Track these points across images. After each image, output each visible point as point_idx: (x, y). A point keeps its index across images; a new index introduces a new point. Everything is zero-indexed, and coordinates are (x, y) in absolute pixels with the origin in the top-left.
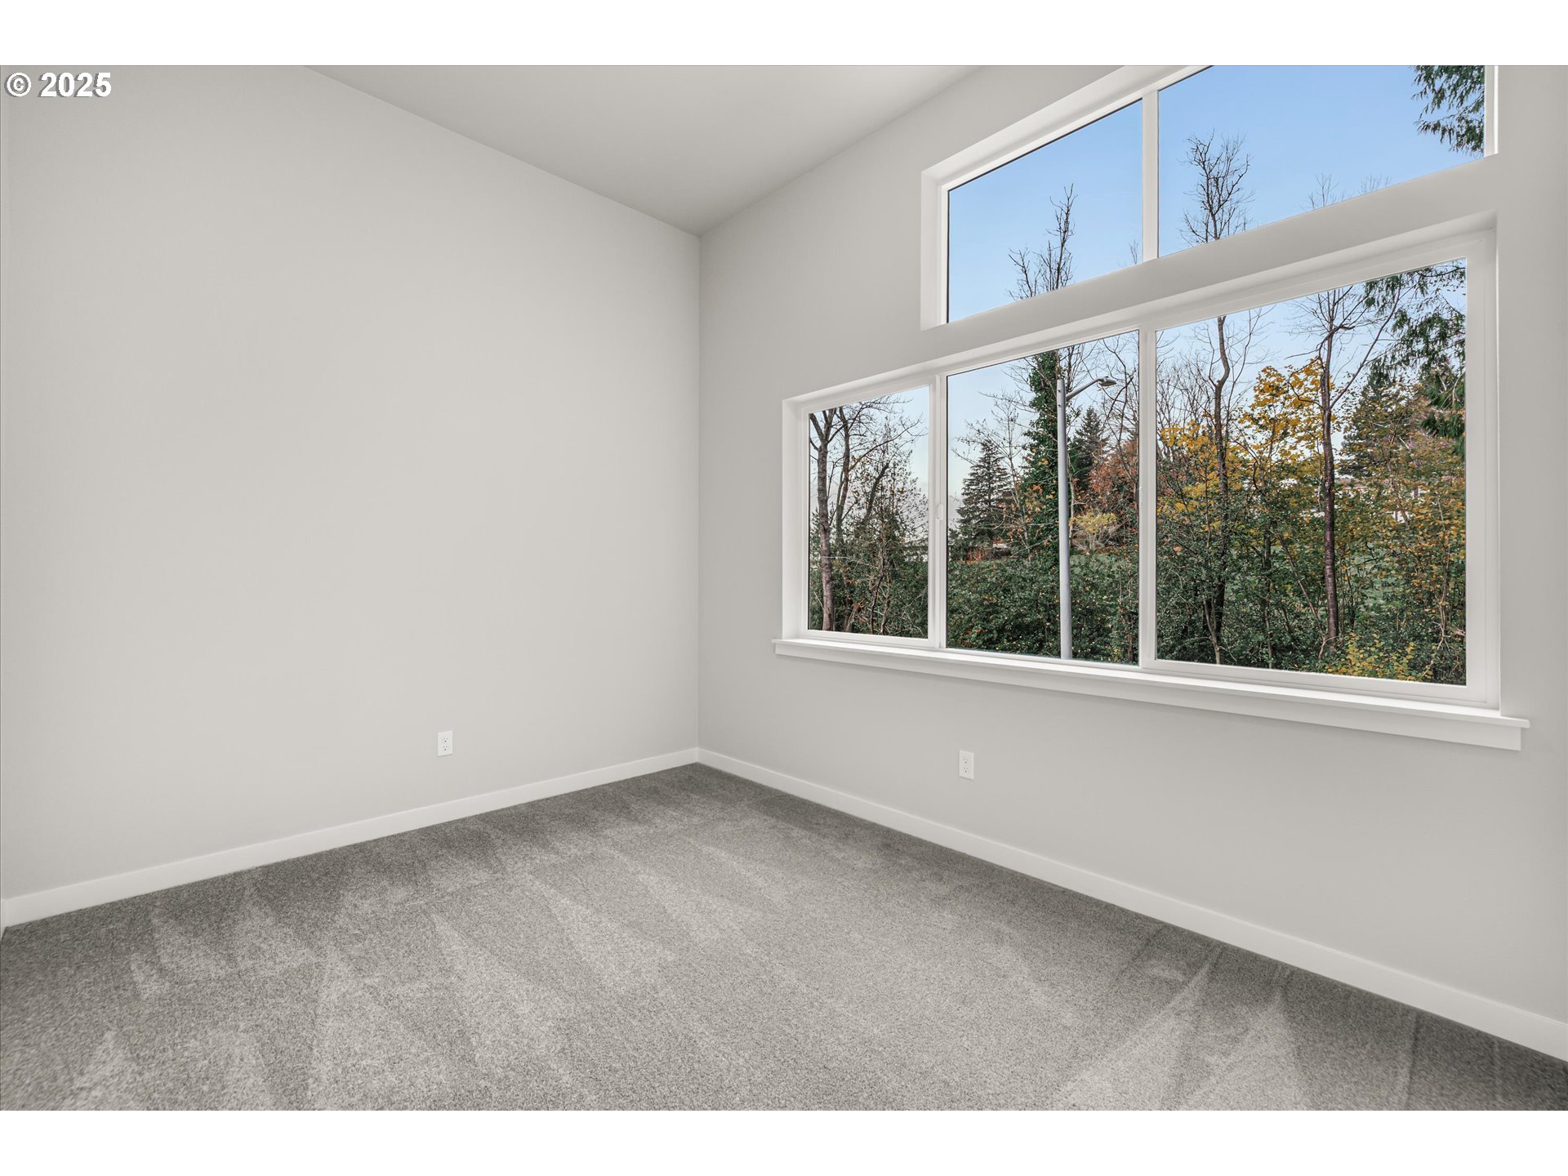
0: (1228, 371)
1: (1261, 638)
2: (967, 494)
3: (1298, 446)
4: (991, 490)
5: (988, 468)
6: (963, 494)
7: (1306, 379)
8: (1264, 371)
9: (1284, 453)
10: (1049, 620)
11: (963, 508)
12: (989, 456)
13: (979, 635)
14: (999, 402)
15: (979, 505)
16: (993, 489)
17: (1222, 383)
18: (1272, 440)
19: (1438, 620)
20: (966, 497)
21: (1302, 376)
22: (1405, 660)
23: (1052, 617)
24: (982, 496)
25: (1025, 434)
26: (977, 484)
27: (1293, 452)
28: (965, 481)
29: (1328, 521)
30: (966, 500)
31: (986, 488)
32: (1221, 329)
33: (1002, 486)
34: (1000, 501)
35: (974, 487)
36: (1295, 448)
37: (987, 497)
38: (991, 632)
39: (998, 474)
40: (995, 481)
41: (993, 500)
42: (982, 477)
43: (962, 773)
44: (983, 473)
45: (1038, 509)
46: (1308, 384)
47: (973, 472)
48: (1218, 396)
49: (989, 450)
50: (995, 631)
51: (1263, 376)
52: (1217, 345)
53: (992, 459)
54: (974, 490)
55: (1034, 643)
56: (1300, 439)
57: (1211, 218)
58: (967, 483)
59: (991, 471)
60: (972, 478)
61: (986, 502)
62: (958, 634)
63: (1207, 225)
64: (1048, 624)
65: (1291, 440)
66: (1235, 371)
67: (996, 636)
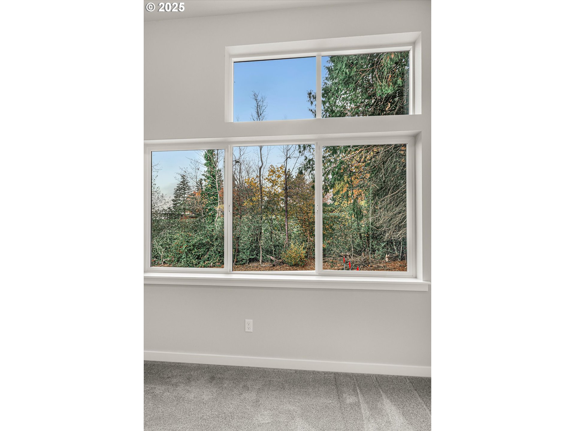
0: (262, 164)
1: (272, 243)
2: (176, 194)
3: (278, 189)
4: (185, 194)
5: (184, 185)
6: (174, 194)
7: (280, 170)
8: (271, 166)
9: (275, 190)
10: (211, 241)
11: (174, 199)
12: (184, 181)
13: (186, 248)
14: (193, 162)
15: (180, 198)
16: (186, 193)
17: (261, 167)
18: (273, 186)
19: (307, 236)
20: (175, 195)
21: (279, 169)
22: (302, 247)
23: (212, 240)
24: (182, 195)
25: (202, 175)
26: (180, 191)
27: (277, 190)
28: (175, 189)
29: (286, 210)
30: (175, 196)
31: (183, 192)
32: (261, 151)
33: (189, 192)
34: (188, 197)
35: (178, 192)
36: (277, 189)
37: (183, 196)
38: (190, 246)
39: (187, 188)
40: (186, 190)
41: (186, 197)
42: (182, 188)
43: (247, 330)
44: (182, 187)
45: (207, 202)
46: (281, 171)
47: (178, 186)
48: (260, 172)
49: (184, 179)
50: (192, 246)
51: (271, 167)
52: (260, 156)
53: (185, 182)
54: (178, 193)
55: (206, 249)
56: (279, 186)
57: (258, 117)
58: (175, 190)
59: (185, 186)
60: (178, 188)
61: (183, 197)
62: (178, 248)
63: (257, 119)
64: (211, 242)
65: (276, 187)
66: (264, 164)
67: (192, 248)
